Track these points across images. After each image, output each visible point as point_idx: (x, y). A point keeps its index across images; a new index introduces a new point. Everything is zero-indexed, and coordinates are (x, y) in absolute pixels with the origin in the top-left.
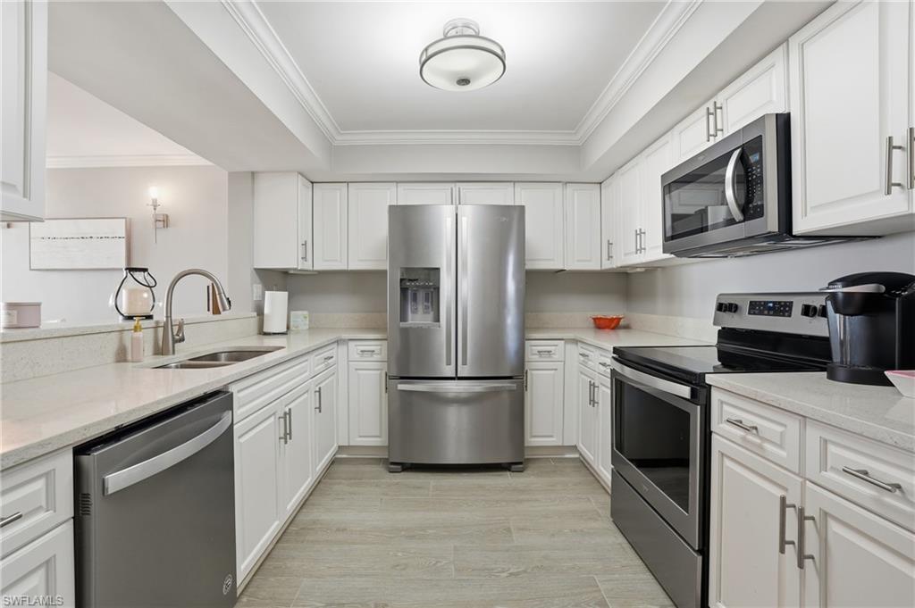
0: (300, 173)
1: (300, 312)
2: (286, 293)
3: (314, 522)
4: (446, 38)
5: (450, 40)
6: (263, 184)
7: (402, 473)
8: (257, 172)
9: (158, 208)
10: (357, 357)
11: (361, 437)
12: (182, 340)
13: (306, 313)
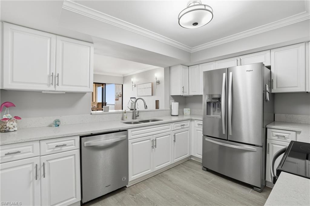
0: (181, 65)
1: (187, 109)
2: (178, 103)
3: (166, 175)
4: (188, 7)
5: (190, 8)
6: (173, 70)
7: (206, 172)
8: (171, 66)
9: (157, 79)
10: (197, 126)
11: (198, 154)
12: (138, 116)
13: (189, 109)
